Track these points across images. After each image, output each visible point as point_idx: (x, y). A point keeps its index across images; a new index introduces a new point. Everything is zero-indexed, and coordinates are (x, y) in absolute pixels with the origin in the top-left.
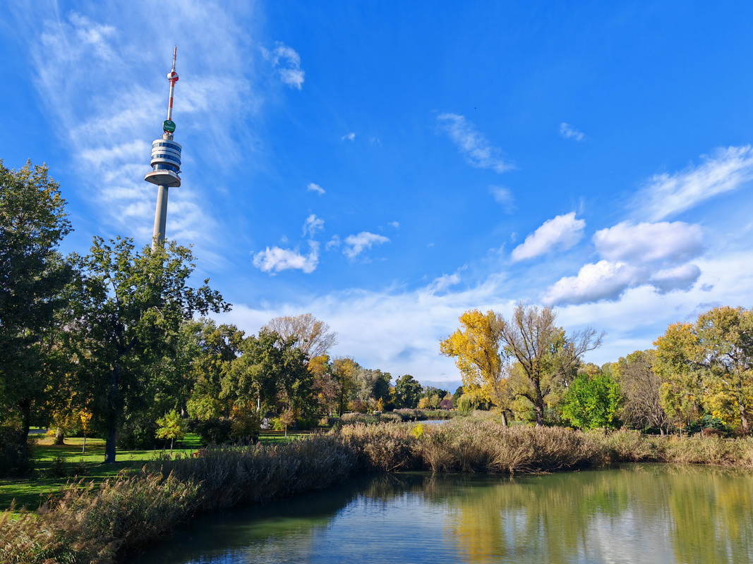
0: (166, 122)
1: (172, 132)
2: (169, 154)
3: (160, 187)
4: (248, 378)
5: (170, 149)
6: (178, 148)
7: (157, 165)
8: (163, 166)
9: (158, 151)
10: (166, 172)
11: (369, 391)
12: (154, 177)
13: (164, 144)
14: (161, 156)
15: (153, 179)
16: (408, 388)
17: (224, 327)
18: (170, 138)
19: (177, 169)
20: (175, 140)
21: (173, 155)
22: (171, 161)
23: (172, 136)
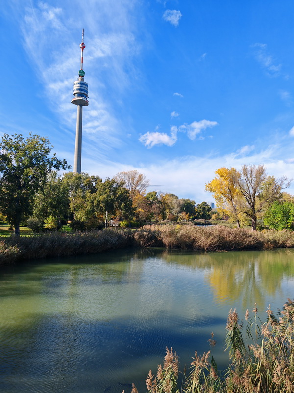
0: (80, 72)
1: (83, 76)
2: (82, 88)
3: (79, 106)
4: (98, 202)
5: (82, 86)
6: (86, 85)
7: (76, 95)
8: (80, 95)
9: (77, 87)
10: (81, 98)
11: (178, 209)
12: (75, 101)
13: (79, 83)
14: (78, 90)
15: (75, 102)
16: (204, 209)
17: (93, 177)
18: (82, 79)
19: (86, 96)
20: (85, 81)
21: (84, 88)
22: (83, 92)
23: (83, 79)
